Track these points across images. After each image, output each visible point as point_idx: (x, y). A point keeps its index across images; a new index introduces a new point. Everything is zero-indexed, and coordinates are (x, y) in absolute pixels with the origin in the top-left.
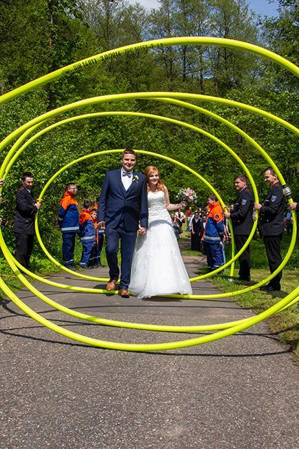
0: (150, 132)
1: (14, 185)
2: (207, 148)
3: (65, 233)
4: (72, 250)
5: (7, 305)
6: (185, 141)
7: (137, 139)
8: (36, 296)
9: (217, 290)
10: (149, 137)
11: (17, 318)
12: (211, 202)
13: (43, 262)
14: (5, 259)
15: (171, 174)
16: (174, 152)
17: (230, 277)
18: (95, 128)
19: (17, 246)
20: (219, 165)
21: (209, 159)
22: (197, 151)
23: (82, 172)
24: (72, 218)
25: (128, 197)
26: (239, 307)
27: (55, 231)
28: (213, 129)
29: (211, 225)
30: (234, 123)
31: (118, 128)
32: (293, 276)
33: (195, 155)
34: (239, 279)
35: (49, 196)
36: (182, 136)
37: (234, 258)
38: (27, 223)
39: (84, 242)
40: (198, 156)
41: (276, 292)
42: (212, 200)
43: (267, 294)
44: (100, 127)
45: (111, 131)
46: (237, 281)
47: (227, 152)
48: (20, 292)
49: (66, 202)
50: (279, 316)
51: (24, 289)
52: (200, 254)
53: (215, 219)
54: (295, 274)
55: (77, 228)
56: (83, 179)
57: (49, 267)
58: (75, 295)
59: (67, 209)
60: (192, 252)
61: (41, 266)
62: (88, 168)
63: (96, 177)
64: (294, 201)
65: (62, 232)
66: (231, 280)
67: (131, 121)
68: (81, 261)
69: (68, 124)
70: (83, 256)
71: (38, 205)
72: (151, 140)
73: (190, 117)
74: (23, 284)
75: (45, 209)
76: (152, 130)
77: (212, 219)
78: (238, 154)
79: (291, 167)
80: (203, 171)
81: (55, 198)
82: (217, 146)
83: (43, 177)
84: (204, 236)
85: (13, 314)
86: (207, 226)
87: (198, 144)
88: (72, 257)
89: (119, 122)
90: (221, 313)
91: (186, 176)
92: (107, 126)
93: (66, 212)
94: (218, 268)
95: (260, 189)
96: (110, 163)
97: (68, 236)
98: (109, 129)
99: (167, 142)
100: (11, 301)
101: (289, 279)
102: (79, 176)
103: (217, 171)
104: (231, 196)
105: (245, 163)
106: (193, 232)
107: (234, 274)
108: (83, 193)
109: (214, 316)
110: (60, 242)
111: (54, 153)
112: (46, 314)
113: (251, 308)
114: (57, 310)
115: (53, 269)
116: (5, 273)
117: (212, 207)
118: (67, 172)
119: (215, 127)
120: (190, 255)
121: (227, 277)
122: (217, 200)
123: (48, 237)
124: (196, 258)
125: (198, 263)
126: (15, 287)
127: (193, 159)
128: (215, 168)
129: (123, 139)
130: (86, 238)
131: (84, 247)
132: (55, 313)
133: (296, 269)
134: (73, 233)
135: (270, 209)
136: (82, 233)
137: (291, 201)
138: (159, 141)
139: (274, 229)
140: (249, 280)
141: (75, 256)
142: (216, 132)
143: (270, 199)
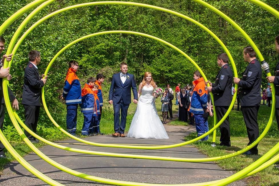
0: (143, 18)
1: (23, 63)
2: (192, 32)
3: (68, 105)
4: (75, 120)
5: (15, 167)
6: (173, 26)
7: (131, 25)
8: (42, 159)
9: (202, 154)
10: (142, 23)
11: (24, 179)
12: (196, 77)
13: (49, 130)
14: (14, 127)
15: (161, 55)
16: (163, 36)
17: (213, 143)
18: (94, 15)
19: (26, 116)
20: (203, 46)
21: (194, 42)
22: (183, 35)
23: (84, 53)
24: (76, 91)
25: (124, 87)
26: (221, 169)
27: (60, 104)
28: (198, 16)
29: (195, 98)
30: (217, 8)
31: (115, 15)
32: (269, 143)
33: (182, 38)
34: (221, 144)
35: (54, 73)
36: (171, 22)
37: (216, 126)
38: (35, 96)
39: (85, 113)
40: (184, 39)
41: (254, 156)
42: (197, 76)
43: (246, 158)
44: (99, 14)
45: (109, 17)
46: (219, 146)
47: (210, 36)
48: (28, 156)
49: (70, 78)
50: (257, 177)
51: (31, 153)
52: (186, 124)
53: (198, 93)
54: (271, 141)
55: (80, 100)
56: (84, 59)
57: (54, 134)
58: (76, 158)
59: (72, 84)
60: (179, 123)
61: (47, 134)
62: (89, 49)
63: (96, 58)
64: (272, 75)
65: (66, 104)
66: (213, 146)
67: (125, 8)
68: (83, 130)
69: (71, 10)
70: (84, 126)
71: (44, 79)
72: (143, 26)
73: (177, 5)
74: (31, 149)
75: (51, 85)
76: (145, 17)
77: (196, 93)
78: (220, 37)
79: (267, 47)
80: (189, 52)
81: (59, 74)
82: (201, 30)
83: (50, 55)
84: (190, 108)
85: (19, 175)
86: (192, 99)
87: (184, 29)
88: (75, 126)
89: (115, 9)
90: (205, 174)
91: (174, 57)
92: (105, 12)
93: (71, 86)
94: (201, 135)
95: (239, 68)
96: (108, 45)
97: (72, 107)
98: (107, 15)
99: (158, 27)
100: (19, 163)
101: (265, 145)
102: (81, 56)
103: (201, 52)
104: (213, 74)
105: (226, 44)
106: (181, 105)
107: (216, 140)
108: (85, 71)
109: (198, 176)
110: (65, 113)
111: (59, 35)
112: (51, 174)
113: (231, 170)
114: (61, 171)
115: (58, 137)
116: (15, 140)
117: (197, 82)
118: (70, 52)
119: (200, 13)
120: (177, 125)
121: (210, 143)
122: (201, 76)
123: (53, 109)
124: (183, 127)
125: (185, 132)
126: (23, 151)
127: (180, 42)
128: (199, 50)
129: (119, 24)
130: (87, 109)
131: (85, 117)
132: (59, 173)
133: (271, 136)
134: (76, 104)
135: (246, 83)
136: (83, 105)
137: (269, 75)
138: (150, 26)
139: (251, 101)
140: (229, 145)
141: (77, 125)
142: (200, 18)
143: (247, 74)
